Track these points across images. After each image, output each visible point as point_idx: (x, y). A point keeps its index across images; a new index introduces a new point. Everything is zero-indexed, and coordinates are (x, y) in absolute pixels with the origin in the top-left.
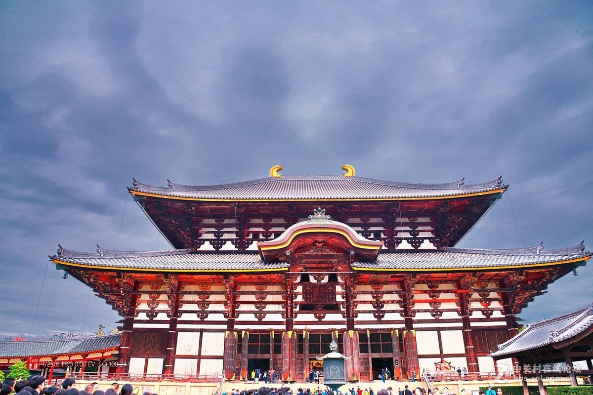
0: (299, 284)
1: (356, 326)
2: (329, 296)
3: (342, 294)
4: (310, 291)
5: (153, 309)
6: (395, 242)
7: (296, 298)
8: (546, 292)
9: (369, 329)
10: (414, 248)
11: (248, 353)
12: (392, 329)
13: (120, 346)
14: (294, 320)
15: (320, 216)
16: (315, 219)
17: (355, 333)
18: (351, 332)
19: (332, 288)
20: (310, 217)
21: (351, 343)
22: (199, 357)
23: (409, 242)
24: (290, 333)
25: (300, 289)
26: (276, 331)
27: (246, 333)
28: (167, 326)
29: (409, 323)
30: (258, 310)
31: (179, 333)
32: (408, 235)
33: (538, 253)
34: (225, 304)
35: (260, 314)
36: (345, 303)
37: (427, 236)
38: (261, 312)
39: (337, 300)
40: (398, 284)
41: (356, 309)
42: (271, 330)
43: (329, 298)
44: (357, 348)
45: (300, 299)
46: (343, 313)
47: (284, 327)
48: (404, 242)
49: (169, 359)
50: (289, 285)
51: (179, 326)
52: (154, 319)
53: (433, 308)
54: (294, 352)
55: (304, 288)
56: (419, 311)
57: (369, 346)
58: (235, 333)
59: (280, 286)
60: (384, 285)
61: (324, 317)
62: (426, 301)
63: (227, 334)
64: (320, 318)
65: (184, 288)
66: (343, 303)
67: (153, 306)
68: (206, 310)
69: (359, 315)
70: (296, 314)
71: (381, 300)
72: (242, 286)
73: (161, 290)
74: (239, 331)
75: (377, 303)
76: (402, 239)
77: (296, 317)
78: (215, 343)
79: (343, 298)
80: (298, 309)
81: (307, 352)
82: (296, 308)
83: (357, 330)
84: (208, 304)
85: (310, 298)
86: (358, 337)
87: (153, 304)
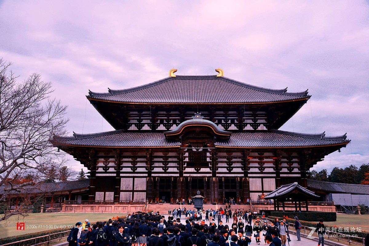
0: (186, 152)
1: (217, 175)
2: (203, 158)
3: (210, 157)
4: (192, 155)
5: (106, 166)
6: (243, 126)
7: (185, 159)
8: (323, 160)
9: (224, 177)
10: (254, 129)
11: (159, 189)
12: (236, 177)
13: (90, 186)
14: (184, 171)
15: (198, 116)
16: (195, 118)
17: (216, 178)
18: (214, 179)
19: (204, 154)
20: (192, 117)
21: (214, 184)
22: (133, 191)
23: (251, 126)
24: (181, 179)
25: (187, 154)
26: (174, 177)
27: (158, 179)
28: (115, 175)
29: (246, 174)
30: (164, 166)
31: (122, 178)
32: (251, 121)
33: (321, 138)
34: (146, 162)
35: (165, 168)
36: (211, 162)
37: (262, 122)
38: (165, 167)
39: (207, 161)
40: (241, 153)
41: (217, 166)
42: (172, 177)
43: (203, 159)
44: (217, 186)
45: (187, 160)
46: (210, 168)
47: (178, 175)
48: (249, 125)
49: (117, 192)
50: (181, 154)
51: (121, 175)
52: (108, 171)
53: (260, 166)
54: (184, 188)
55: (189, 154)
56: (252, 167)
57: (224, 186)
58: (152, 178)
59: (176, 153)
60: (234, 153)
61: (200, 170)
62: (256, 162)
63: (148, 179)
64: (198, 170)
65: (123, 154)
66: (210, 162)
67: (106, 164)
68: (136, 166)
69: (219, 169)
70: (185, 168)
71: (231, 161)
72: (155, 153)
73: (110, 155)
74: (155, 177)
75: (229, 162)
76: (247, 124)
77: (185, 170)
78: (141, 184)
79: (210, 159)
80: (186, 165)
81: (191, 188)
82: (185, 165)
83: (218, 177)
84: (137, 163)
85: (192, 159)
86: (218, 181)
87: (106, 163)
